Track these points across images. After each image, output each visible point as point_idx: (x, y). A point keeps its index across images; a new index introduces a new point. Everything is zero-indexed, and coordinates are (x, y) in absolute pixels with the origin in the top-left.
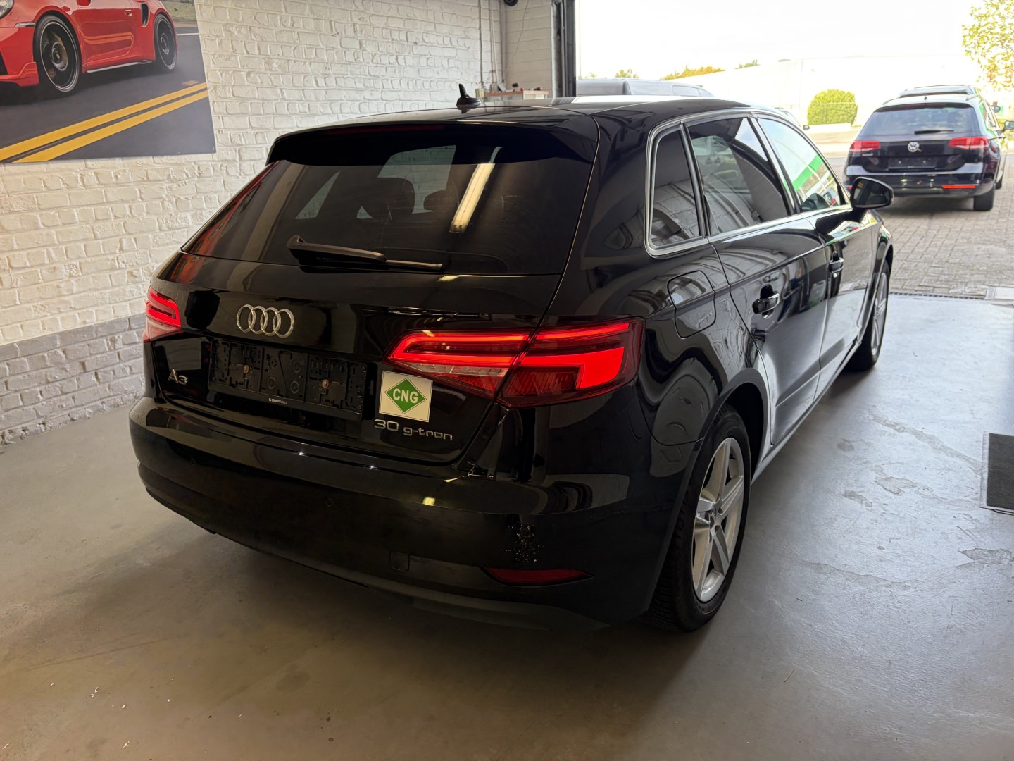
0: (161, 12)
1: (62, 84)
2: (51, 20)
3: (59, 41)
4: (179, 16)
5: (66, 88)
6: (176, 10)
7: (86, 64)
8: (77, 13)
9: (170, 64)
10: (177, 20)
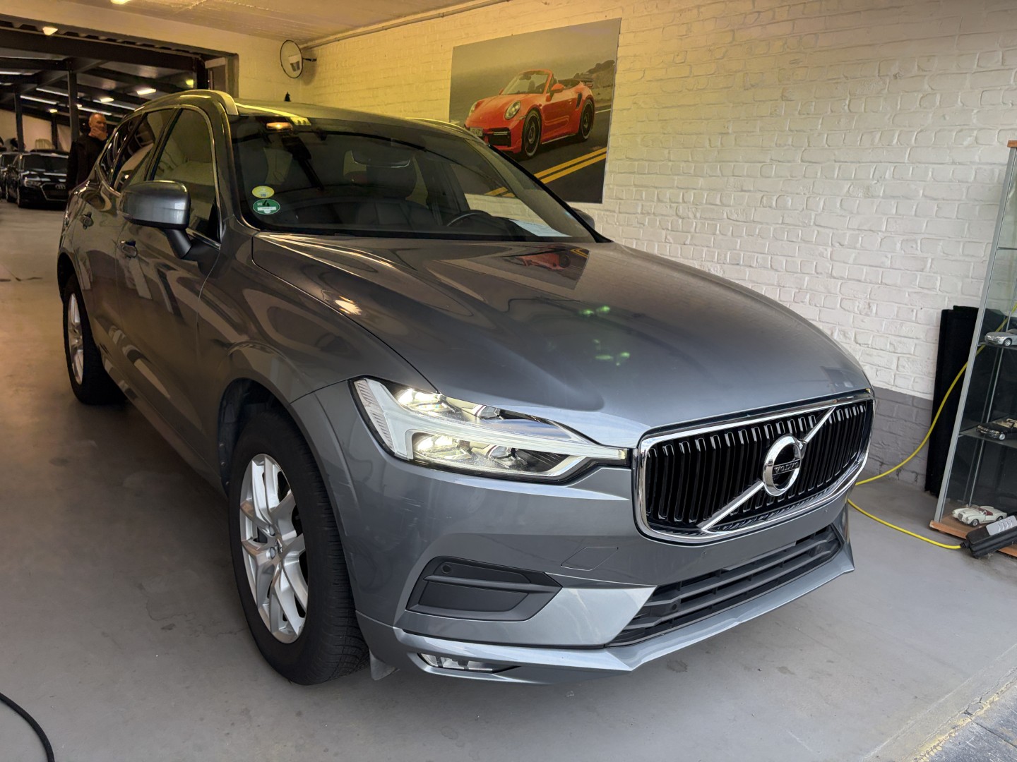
0: (590, 98)
1: (531, 151)
2: (534, 113)
3: (533, 126)
4: (600, 98)
5: (530, 154)
6: (599, 94)
7: (544, 138)
8: (546, 107)
9: (586, 135)
10: (598, 102)
